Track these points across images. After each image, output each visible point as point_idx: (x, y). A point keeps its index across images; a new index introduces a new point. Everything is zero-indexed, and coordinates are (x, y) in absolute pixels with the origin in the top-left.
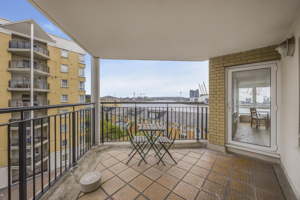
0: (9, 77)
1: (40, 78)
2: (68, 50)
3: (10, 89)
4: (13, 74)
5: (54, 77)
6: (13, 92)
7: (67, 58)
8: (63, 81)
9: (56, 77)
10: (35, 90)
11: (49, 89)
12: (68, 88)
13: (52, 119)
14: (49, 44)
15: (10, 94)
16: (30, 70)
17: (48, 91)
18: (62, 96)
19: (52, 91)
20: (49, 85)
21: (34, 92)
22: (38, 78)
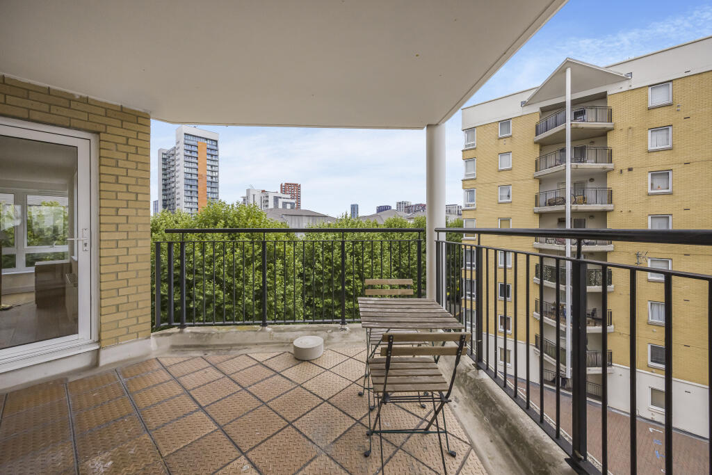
0: (534, 188)
1: (592, 180)
2: (671, 79)
3: (538, 209)
4: (541, 181)
5: (625, 172)
6: (541, 215)
7: (670, 105)
8: (654, 174)
9: (630, 170)
10: (574, 207)
11: (610, 202)
12: (670, 194)
13: (620, 279)
14: (611, 90)
15: (537, 217)
16: (563, 168)
17: (609, 207)
18: (650, 217)
19: (618, 209)
20: (611, 192)
21: (573, 212)
22: (588, 179)
